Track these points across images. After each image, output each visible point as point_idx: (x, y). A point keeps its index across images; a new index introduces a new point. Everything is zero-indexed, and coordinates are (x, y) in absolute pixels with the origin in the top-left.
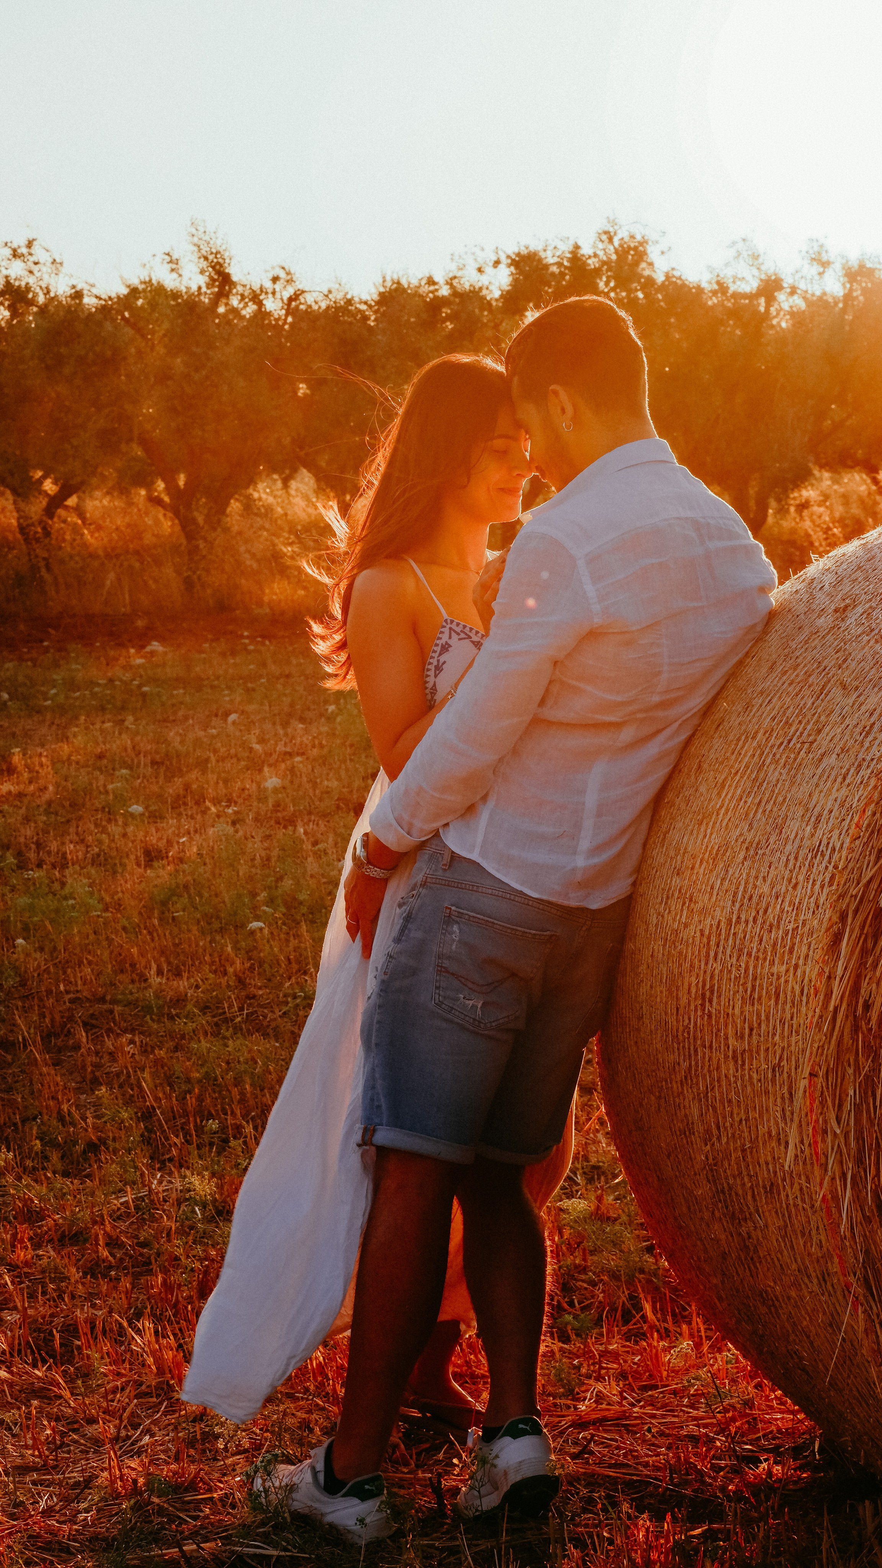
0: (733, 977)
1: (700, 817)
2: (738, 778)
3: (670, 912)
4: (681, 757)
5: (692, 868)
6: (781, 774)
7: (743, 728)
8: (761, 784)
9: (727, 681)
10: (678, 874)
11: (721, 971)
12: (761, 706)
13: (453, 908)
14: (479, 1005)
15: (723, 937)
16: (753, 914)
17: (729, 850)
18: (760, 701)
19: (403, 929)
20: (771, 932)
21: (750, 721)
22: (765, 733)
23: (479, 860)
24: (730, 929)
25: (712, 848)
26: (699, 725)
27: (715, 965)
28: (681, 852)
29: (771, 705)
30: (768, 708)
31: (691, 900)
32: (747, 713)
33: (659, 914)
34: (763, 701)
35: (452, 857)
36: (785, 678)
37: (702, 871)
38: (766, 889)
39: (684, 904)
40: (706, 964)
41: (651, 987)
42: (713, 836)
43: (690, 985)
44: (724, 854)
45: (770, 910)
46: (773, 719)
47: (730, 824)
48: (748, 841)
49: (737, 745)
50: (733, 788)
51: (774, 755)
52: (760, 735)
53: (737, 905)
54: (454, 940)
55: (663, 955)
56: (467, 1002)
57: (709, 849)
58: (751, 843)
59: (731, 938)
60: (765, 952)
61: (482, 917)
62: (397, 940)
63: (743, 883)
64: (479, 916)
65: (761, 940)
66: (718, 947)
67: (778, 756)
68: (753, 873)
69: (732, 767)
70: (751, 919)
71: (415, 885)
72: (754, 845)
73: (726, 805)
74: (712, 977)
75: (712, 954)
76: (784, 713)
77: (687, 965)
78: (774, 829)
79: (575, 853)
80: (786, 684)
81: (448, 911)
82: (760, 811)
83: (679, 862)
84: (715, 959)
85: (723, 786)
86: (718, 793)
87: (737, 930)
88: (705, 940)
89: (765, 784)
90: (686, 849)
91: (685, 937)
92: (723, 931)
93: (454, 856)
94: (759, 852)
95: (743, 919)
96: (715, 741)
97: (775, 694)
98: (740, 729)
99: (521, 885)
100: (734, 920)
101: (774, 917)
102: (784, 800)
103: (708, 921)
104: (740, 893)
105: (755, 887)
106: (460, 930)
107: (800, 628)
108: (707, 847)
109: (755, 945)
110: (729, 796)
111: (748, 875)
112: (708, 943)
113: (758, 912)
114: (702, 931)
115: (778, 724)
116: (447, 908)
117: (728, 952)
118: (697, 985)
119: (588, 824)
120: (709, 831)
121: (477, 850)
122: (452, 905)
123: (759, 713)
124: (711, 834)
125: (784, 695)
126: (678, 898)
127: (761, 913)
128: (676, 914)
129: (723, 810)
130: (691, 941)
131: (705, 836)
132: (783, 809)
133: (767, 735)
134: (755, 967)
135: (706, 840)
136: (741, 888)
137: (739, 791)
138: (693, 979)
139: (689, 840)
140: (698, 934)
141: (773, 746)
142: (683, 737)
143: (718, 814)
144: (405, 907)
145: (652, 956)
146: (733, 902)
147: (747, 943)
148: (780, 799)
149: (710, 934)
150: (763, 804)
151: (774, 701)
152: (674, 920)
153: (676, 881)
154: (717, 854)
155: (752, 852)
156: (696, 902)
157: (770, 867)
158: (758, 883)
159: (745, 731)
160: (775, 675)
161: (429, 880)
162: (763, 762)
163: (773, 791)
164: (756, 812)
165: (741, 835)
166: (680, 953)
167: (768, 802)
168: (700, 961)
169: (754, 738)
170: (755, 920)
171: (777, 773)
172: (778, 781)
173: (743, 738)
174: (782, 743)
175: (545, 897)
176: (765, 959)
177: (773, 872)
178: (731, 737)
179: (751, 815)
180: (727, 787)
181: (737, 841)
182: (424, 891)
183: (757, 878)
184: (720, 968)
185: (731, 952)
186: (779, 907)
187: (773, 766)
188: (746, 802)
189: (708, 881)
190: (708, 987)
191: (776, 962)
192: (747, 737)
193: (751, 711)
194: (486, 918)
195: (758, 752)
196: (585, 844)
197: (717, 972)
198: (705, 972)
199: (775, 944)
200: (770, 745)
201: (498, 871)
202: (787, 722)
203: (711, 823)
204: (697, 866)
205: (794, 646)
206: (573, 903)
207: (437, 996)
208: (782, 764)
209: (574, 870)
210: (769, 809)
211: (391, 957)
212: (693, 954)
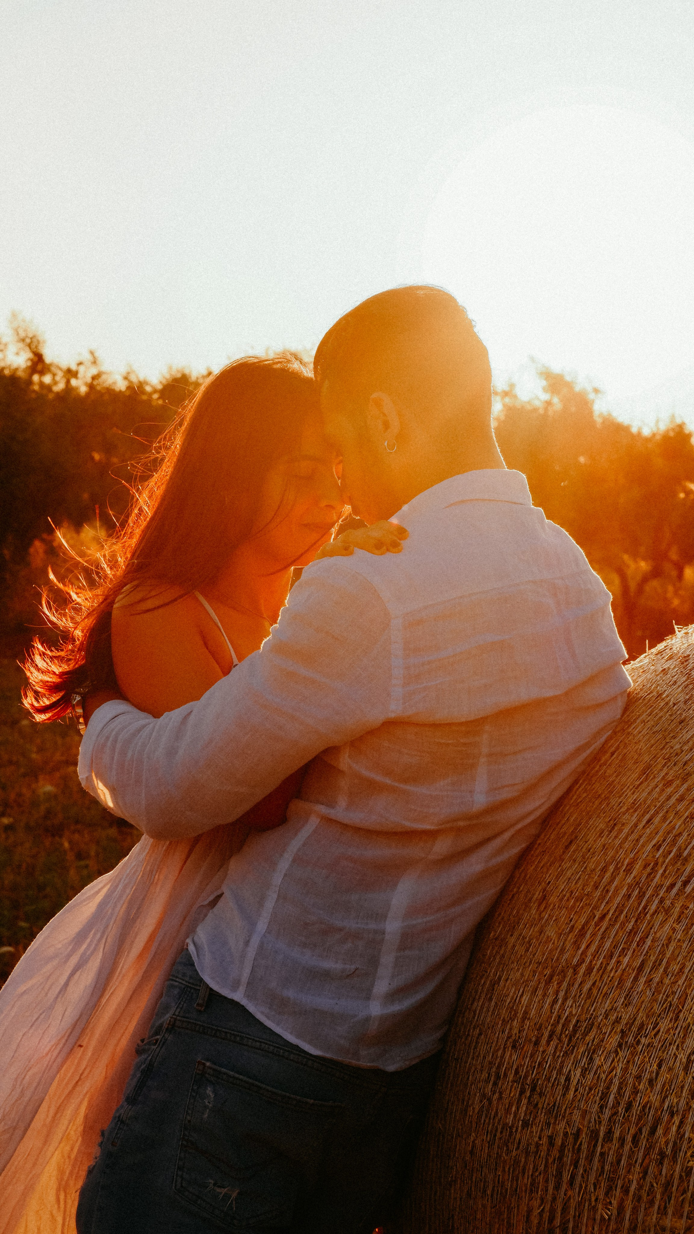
0: (598, 1217)
1: (548, 972)
2: (605, 924)
3: (500, 1098)
4: (512, 877)
5: (537, 1043)
6: (674, 930)
7: (611, 853)
8: (643, 940)
9: (576, 782)
10: (514, 1047)
11: (580, 1203)
12: (636, 825)
13: (208, 1064)
14: (234, 1195)
15: (583, 1155)
16: (632, 1131)
17: (594, 1030)
18: (634, 819)
19: (141, 1086)
20: (661, 1163)
21: (621, 846)
22: (645, 867)
23: (244, 1002)
24: (595, 1146)
25: (568, 1020)
26: (538, 836)
27: (570, 1193)
28: (520, 1015)
29: (652, 827)
30: (648, 831)
31: (533, 1090)
32: (614, 834)
33: (484, 1096)
34: (639, 821)
35: (210, 994)
36: (669, 790)
37: (551, 1049)
38: (654, 1098)
39: (522, 1092)
40: (557, 1187)
41: (469, 1194)
42: (569, 1002)
43: (529, 1211)
44: (586, 1034)
45: (660, 1131)
46: (657, 847)
47: (595, 991)
48: (624, 1022)
49: (601, 877)
50: (599, 937)
51: (662, 901)
52: (638, 866)
53: (607, 1113)
54: (206, 1107)
55: (489, 1155)
56: (218, 1190)
57: (562, 1021)
58: (630, 1024)
59: (596, 1159)
60: (651, 1191)
61: (245, 1078)
62: (131, 1100)
63: (616, 1082)
64: (241, 1077)
65: (645, 1173)
66: (576, 1167)
67: (668, 903)
68: (633, 1070)
69: (596, 908)
70: (629, 1138)
71: (161, 1026)
72: (634, 1029)
73: (588, 960)
74: (565, 1209)
75: (566, 1177)
76: (674, 842)
77: (527, 1181)
78: (667, 1011)
79: (368, 998)
80: (673, 800)
81: (201, 1067)
82: (643, 980)
83: (515, 1031)
84: (571, 1183)
85: (582, 933)
86: (575, 943)
87: (606, 1149)
88: (555, 1153)
89: (649, 942)
90: (526, 1012)
91: (524, 1141)
92: (585, 1146)
93: (213, 995)
94: (643, 1040)
95: (617, 1134)
96: (565, 865)
97: (657, 813)
98: (605, 854)
99: (298, 1036)
100: (602, 1134)
101: (667, 1143)
102: (681, 970)
103: (561, 1126)
104: (612, 1096)
105: (635, 1091)
106: (214, 1091)
107: (681, 722)
108: (559, 1017)
109: (635, 1177)
110: (593, 948)
111: (625, 1070)
112: (560, 1158)
113: (640, 1130)
114: (550, 1138)
115: (665, 857)
116: (199, 1062)
117: (592, 1179)
118: (541, 1214)
119: (387, 960)
120: (561, 994)
121: (242, 989)
122: (208, 1060)
123: (634, 836)
124: (565, 999)
125: (671, 816)
126: (513, 1081)
127: (645, 1131)
128: (510, 1105)
129: (584, 967)
130: (533, 1148)
131: (555, 1001)
132: (680, 982)
133: (649, 869)
134: (635, 1210)
135: (557, 1007)
136: (614, 1089)
137: (607, 945)
138: (536, 1203)
139: (530, 1000)
140: (545, 1140)
141: (659, 887)
142: (515, 850)
143: (575, 972)
144: (144, 1056)
145: (472, 1152)
146: (601, 1107)
147: (622, 1172)
148: (675, 967)
149: (563, 1146)
150: (647, 970)
151: (657, 820)
152: (508, 1111)
153: (511, 1057)
154: (575, 1031)
155: (630, 1039)
156: (541, 1095)
157: (660, 1066)
158: (641, 1087)
159: (613, 858)
160: (653, 785)
161: (178, 1023)
162: (645, 908)
163: (662, 953)
164: (636, 979)
165: (613, 1009)
166: (517, 1162)
167: (655, 967)
168: (547, 1181)
169: (628, 871)
170: (635, 1140)
171: (667, 928)
172: (669, 939)
173: (611, 868)
174: (673, 885)
175: (328, 1055)
176: (651, 1202)
177: (665, 1076)
178: (592, 866)
179: (628, 984)
180: (588, 936)
181: (606, 1016)
182: (170, 1037)
183: (639, 1078)
184: (578, 1199)
185: (597, 1179)
186: (674, 1128)
187: (661, 917)
188: (618, 962)
189: (561, 1067)
190: (557, 1222)
191: (670, 1212)
192: (617, 869)
193: (620, 831)
194: (251, 1081)
195: (636, 892)
196: (382, 987)
197: (573, 1204)
198: (554, 1199)
199: (668, 1185)
200: (653, 884)
201: (268, 1017)
202: (679, 855)
203: (565, 984)
204: (544, 1041)
205: (677, 746)
206: (365, 1063)
207: (179, 1180)
208: (675, 915)
209: (368, 1019)
210: (657, 980)
211: (122, 1122)
212: (535, 1169)
